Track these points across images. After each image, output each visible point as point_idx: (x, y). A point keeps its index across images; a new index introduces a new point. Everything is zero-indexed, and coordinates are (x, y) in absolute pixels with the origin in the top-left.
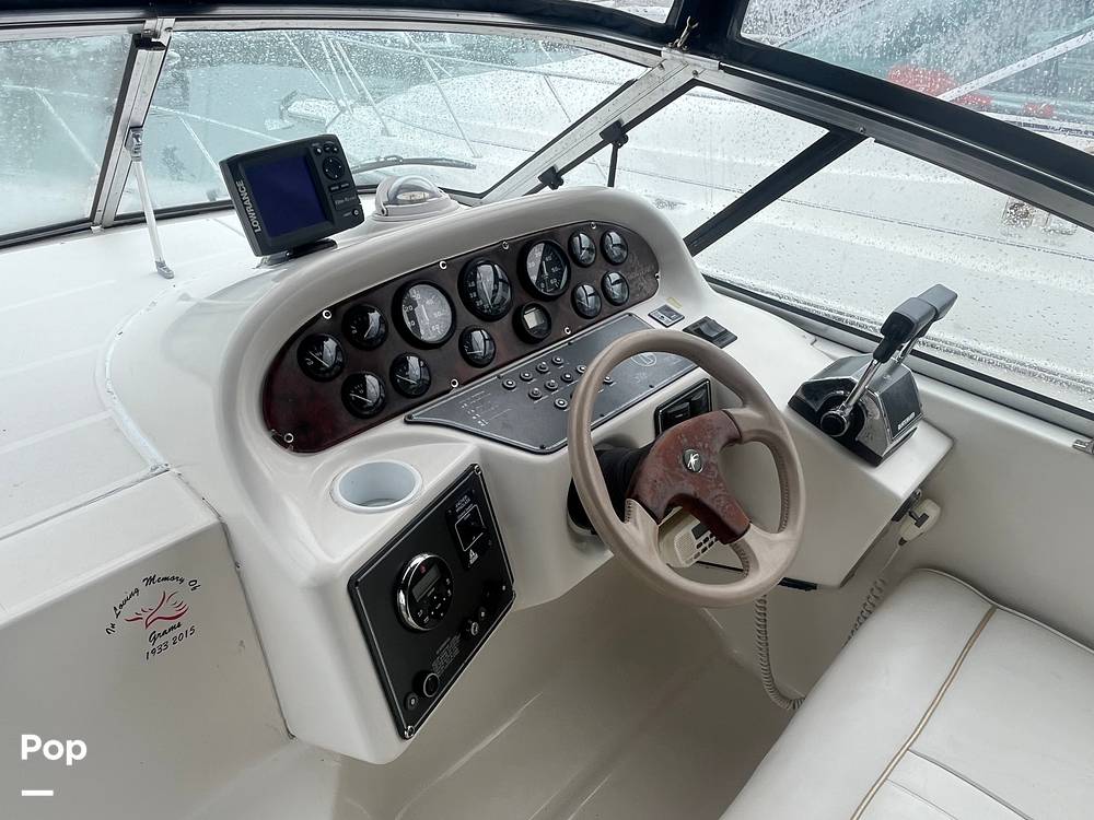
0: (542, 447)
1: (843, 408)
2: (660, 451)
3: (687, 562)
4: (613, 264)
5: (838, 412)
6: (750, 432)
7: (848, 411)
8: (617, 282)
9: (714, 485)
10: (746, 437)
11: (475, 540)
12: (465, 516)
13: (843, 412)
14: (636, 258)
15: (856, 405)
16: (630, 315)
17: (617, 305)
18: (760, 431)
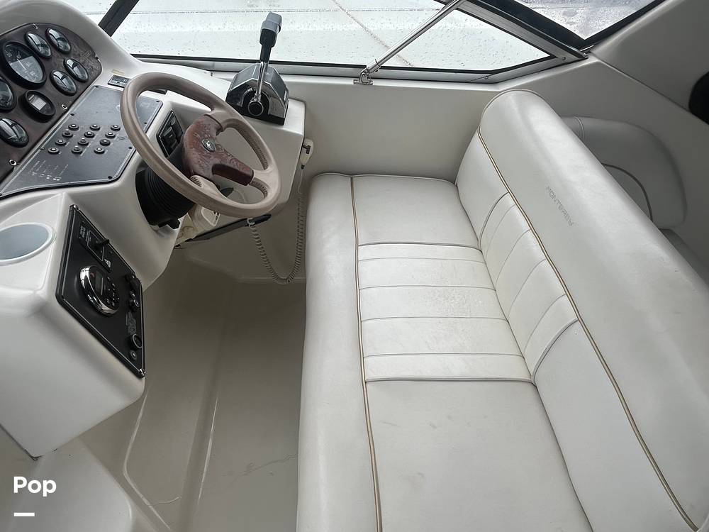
0: (110, 178)
1: (257, 97)
2: (190, 145)
3: (214, 223)
4: (66, 54)
5: (255, 100)
6: (224, 122)
7: (259, 98)
8: (74, 66)
9: (225, 155)
10: (224, 126)
11: (103, 252)
12: (88, 239)
13: (257, 99)
14: (77, 47)
15: (262, 93)
16: (97, 87)
17: (84, 83)
18: (229, 120)
